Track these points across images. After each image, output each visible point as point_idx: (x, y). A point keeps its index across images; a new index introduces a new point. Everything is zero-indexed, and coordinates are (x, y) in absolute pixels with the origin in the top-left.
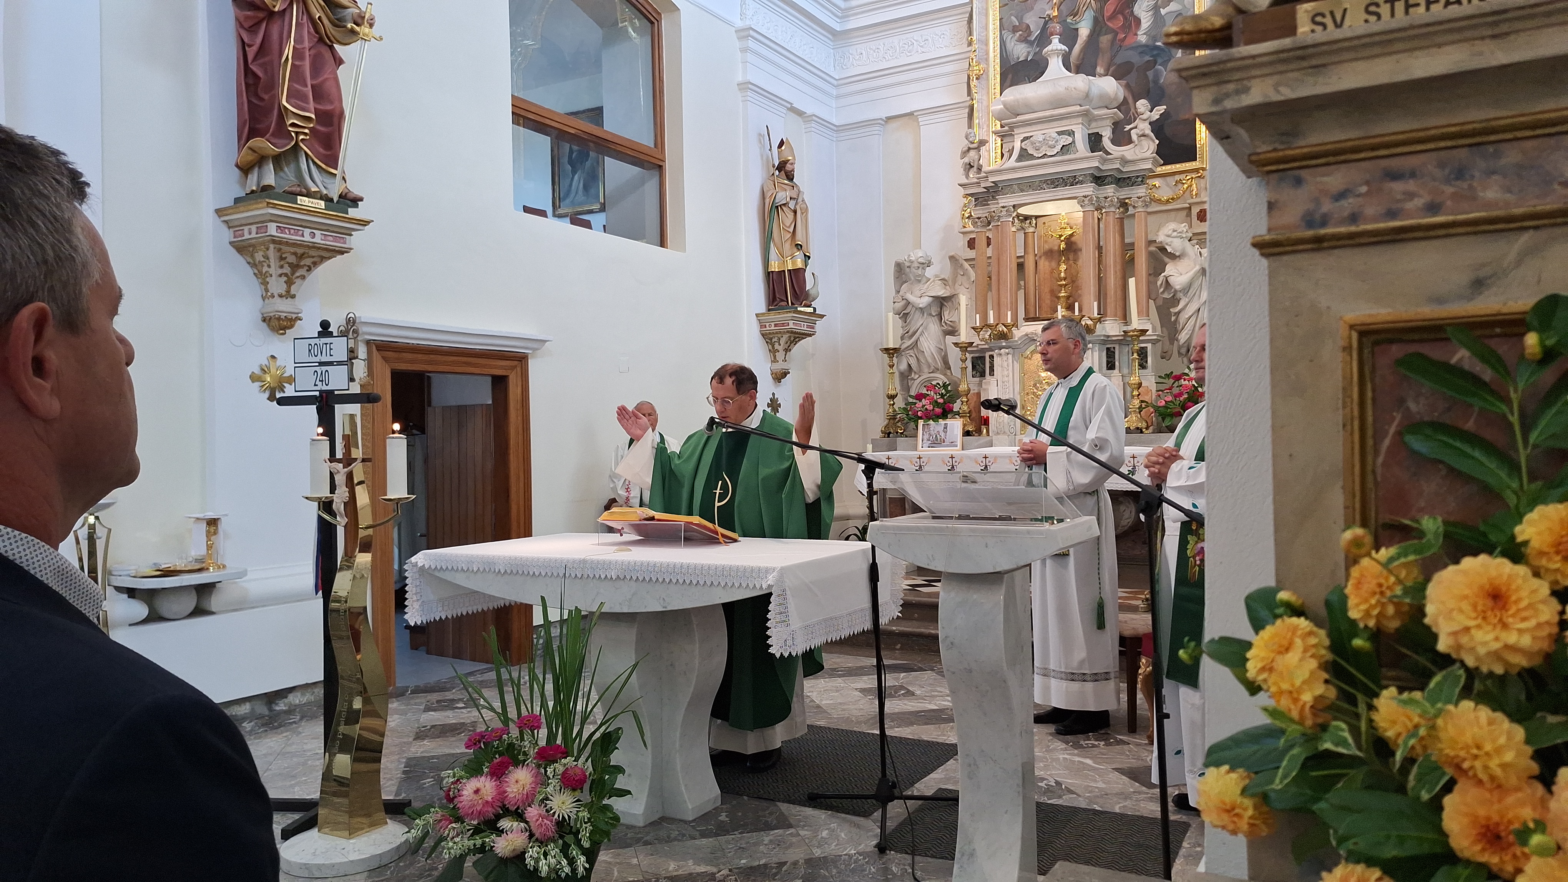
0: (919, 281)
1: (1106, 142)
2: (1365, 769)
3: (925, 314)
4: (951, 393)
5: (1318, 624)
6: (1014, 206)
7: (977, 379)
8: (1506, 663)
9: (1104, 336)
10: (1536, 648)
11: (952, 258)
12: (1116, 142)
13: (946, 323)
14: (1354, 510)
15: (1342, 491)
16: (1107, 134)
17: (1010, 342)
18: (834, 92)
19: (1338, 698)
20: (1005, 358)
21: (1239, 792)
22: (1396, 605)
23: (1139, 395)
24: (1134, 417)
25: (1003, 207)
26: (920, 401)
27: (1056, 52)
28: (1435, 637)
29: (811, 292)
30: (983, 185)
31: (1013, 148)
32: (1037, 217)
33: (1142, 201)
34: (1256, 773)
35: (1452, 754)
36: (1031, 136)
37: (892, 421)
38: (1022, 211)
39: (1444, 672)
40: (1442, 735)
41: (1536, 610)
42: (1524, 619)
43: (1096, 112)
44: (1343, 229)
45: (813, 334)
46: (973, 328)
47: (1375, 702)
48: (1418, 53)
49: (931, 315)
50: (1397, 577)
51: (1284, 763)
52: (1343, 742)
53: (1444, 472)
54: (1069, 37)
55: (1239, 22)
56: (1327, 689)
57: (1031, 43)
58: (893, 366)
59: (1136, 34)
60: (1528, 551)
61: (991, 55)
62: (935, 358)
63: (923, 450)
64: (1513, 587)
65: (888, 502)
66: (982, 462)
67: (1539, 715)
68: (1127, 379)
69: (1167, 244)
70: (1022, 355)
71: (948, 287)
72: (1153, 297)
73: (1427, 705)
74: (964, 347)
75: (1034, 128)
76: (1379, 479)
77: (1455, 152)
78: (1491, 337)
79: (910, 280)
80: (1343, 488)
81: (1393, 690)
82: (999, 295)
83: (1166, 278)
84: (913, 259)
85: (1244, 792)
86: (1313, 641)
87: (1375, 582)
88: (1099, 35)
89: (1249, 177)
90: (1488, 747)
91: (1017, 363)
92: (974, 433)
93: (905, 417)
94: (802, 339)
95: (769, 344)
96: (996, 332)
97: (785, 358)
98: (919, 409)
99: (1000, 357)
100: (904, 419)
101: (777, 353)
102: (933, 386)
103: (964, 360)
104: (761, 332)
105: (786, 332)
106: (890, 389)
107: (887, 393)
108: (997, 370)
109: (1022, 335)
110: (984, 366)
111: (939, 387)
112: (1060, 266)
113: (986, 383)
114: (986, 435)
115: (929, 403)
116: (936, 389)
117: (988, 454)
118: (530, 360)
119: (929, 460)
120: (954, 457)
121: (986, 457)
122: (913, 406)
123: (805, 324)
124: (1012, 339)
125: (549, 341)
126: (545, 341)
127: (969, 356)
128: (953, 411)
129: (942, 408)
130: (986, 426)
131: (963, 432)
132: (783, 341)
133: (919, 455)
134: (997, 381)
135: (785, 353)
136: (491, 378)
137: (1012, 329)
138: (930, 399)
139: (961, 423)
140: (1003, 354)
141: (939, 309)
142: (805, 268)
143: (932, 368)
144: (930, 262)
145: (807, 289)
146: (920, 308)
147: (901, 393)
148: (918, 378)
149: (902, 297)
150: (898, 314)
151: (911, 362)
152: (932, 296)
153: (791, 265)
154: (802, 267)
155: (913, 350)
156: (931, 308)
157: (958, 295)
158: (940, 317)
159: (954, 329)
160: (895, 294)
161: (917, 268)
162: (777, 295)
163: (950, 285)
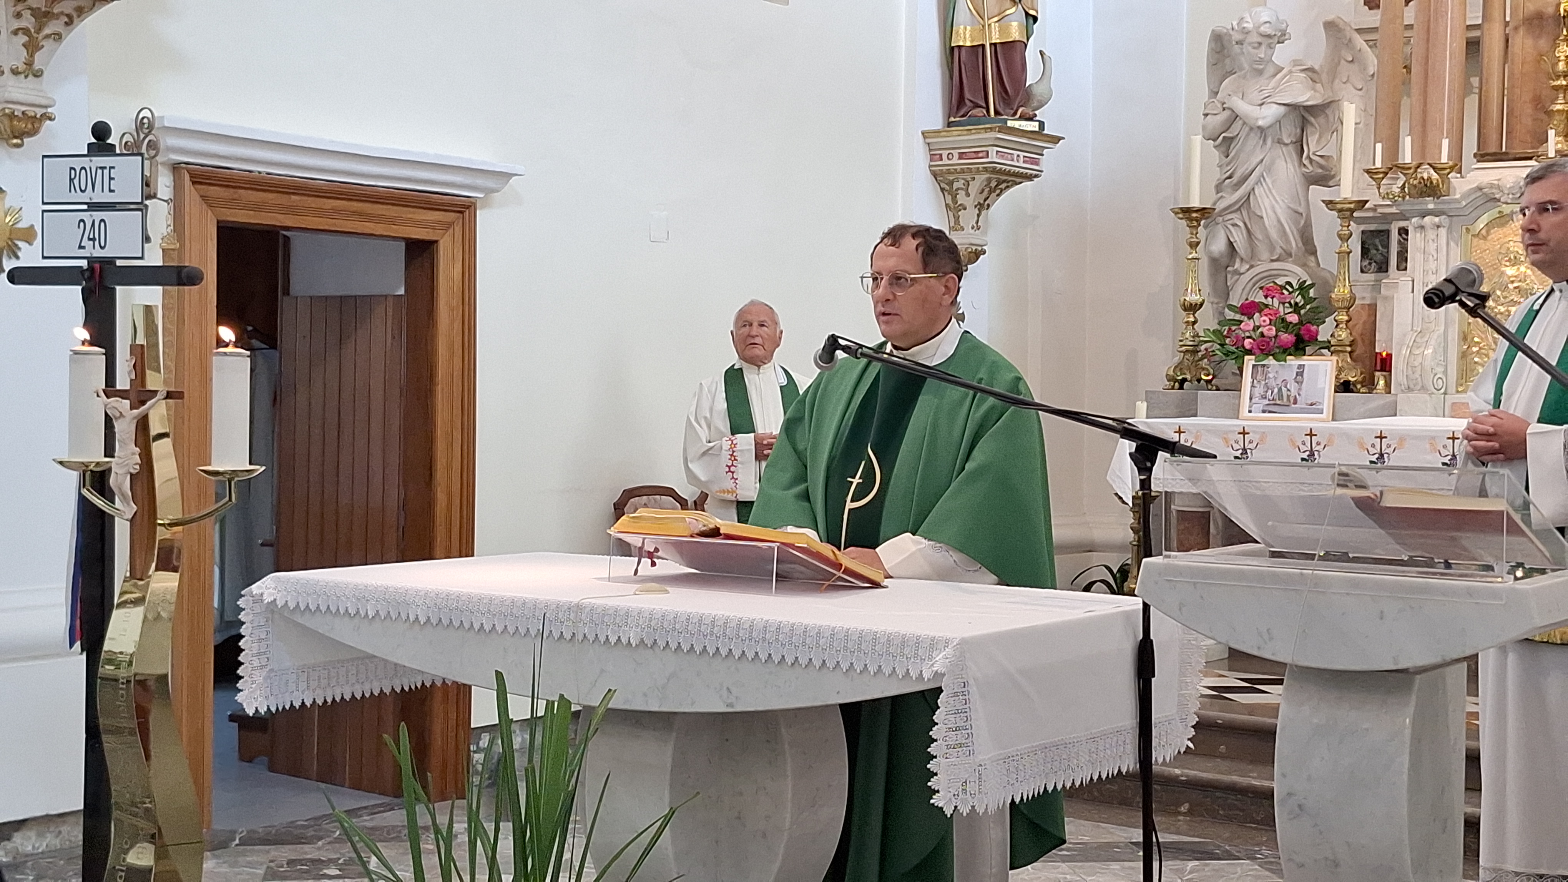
0: (1260, 72)
3: (1269, 141)
4: (1314, 304)
7: (1370, 277)
11: (1330, 26)
13: (1311, 161)
17: (1444, 202)
20: (1431, 234)
26: (1250, 317)
37: (1188, 356)
45: (1036, 176)
46: (1368, 172)
49: (1280, 142)
58: (1198, 243)
62: (1284, 231)
63: (1252, 416)
65: (1173, 520)
66: (1373, 446)
71: (1319, 86)
74: (1347, 211)
79: (1241, 69)
82: (1425, 105)
91: (1455, 247)
92: (1359, 386)
93: (1218, 349)
94: (1012, 186)
95: (946, 194)
96: (1415, 182)
97: (977, 222)
98: (1247, 334)
99: (1421, 233)
100: (1216, 354)
101: (962, 211)
102: (1279, 288)
103: (1346, 237)
104: (933, 169)
105: (981, 169)
106: (1189, 290)
107: (1183, 298)
108: (1413, 259)
109: (1471, 189)
110: (1386, 250)
111: (1291, 289)
112: (1558, 49)
113: (1388, 286)
114: (1383, 392)
115: (1268, 322)
116: (1283, 294)
117: (1386, 430)
118: (481, 209)
119: (1263, 439)
120: (1316, 435)
121: (1381, 437)
122: (1233, 328)
123: (1022, 154)
124: (1448, 196)
125: (516, 175)
126: (510, 176)
127: (1356, 229)
128: (1317, 339)
129: (1294, 332)
130: (1384, 373)
131: (1335, 385)
132: (974, 188)
133: (1244, 428)
134: (1413, 281)
135: (977, 212)
136: (403, 244)
137: (1449, 176)
138: (1270, 314)
139: (1333, 365)
140: (1428, 226)
141: (1299, 131)
142: (1026, 41)
143: (1279, 251)
144: (1285, 35)
145: (1027, 85)
146: (1259, 127)
147: (1212, 300)
148: (1248, 270)
149: (1223, 104)
150: (1212, 137)
151: (1234, 238)
152: (1284, 104)
153: (997, 33)
154: (1021, 39)
155: (1239, 212)
156: (1282, 128)
157: (1340, 102)
158: (1299, 148)
159: (1328, 173)
160: (1209, 98)
161: (1256, 45)
162: (967, 95)
163: (1324, 82)
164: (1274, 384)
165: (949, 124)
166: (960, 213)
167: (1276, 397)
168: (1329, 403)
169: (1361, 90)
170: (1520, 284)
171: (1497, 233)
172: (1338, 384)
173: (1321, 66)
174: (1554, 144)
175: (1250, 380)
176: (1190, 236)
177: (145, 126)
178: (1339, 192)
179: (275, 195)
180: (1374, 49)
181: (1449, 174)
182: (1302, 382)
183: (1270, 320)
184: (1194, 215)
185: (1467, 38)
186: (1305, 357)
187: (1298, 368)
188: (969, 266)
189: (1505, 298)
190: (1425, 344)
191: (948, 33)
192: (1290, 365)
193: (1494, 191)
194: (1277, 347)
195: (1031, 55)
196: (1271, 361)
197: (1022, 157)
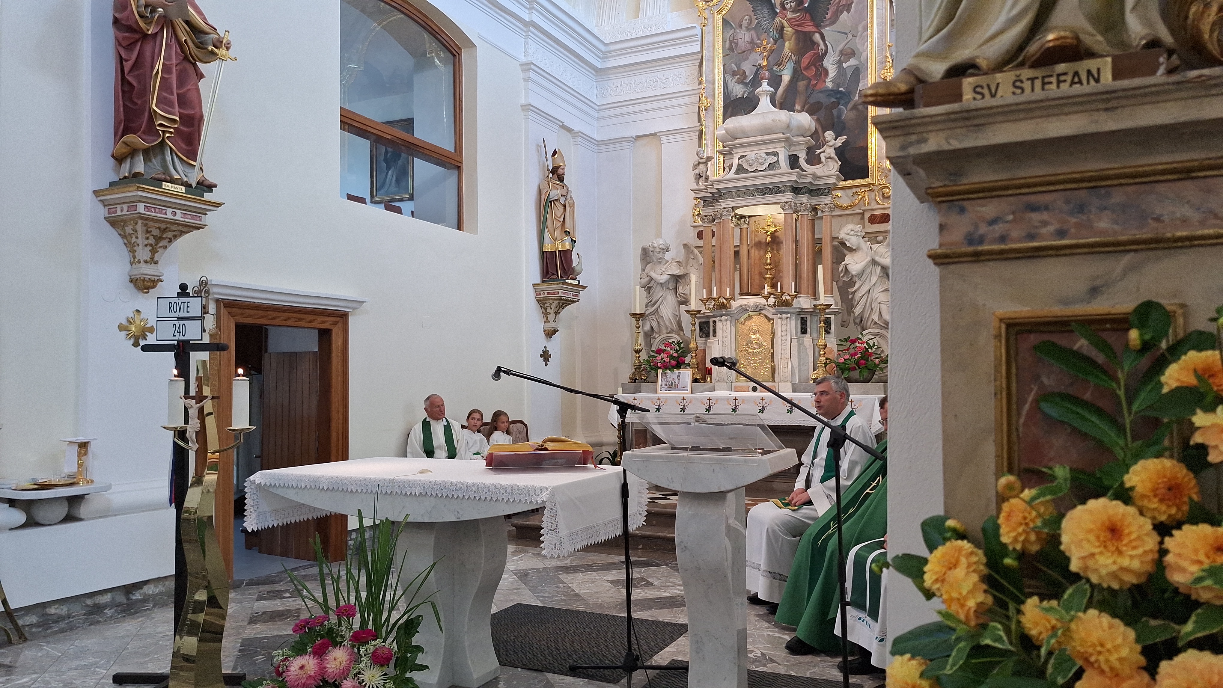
0: (660, 263)
1: (802, 162)
2: (1015, 658)
3: (665, 288)
4: (683, 349)
5: (977, 545)
6: (733, 208)
7: (703, 339)
8: (1121, 581)
9: (799, 308)
10: (1143, 570)
11: (685, 245)
12: (809, 162)
13: (680, 295)
14: (1003, 458)
15: (994, 443)
16: (802, 155)
17: (729, 311)
18: (596, 115)
19: (994, 604)
20: (725, 323)
21: (918, 675)
22: (1038, 534)
23: (824, 354)
24: (820, 370)
25: (724, 208)
26: (660, 355)
27: (766, 92)
28: (1068, 560)
29: (577, 269)
30: (709, 191)
31: (732, 163)
32: (749, 217)
33: (828, 207)
34: (931, 660)
35: (1082, 650)
36: (746, 155)
37: (637, 370)
38: (739, 211)
39: (1074, 586)
40: (1075, 636)
41: (1142, 540)
42: (1134, 548)
43: (795, 139)
44: (995, 247)
45: (577, 301)
46: (701, 300)
47: (1023, 607)
48: (1050, 119)
49: (668, 289)
50: (1038, 512)
51: (954, 654)
52: (998, 639)
53: (1069, 431)
54: (775, 81)
55: (919, 90)
56: (986, 597)
57: (746, 85)
58: (639, 327)
59: (825, 82)
60: (1135, 494)
61: (717, 92)
62: (671, 322)
63: (662, 392)
64: (1126, 523)
65: (634, 433)
66: (707, 403)
67: (1144, 619)
68: (816, 342)
69: (846, 240)
70: (738, 321)
71: (682, 268)
72: (836, 279)
73: (1064, 612)
74: (694, 314)
75: (749, 149)
76: (1021, 435)
77: (1077, 192)
78: (1104, 330)
79: (653, 261)
80: (994, 441)
81: (1035, 599)
82: (721, 275)
83: (846, 266)
84: (655, 245)
85: (922, 675)
86: (974, 559)
87: (1021, 515)
88: (797, 81)
89: (922, 202)
90: (1109, 645)
91: (733, 327)
92: (700, 380)
93: (648, 367)
94: (568, 305)
96: (718, 303)
97: (553, 319)
98: (659, 361)
99: (721, 323)
100: (647, 369)
101: (549, 315)
102: (670, 343)
103: (694, 324)
104: (536, 298)
105: (556, 298)
106: (637, 345)
107: (634, 348)
108: (719, 332)
109: (739, 306)
110: (708, 329)
111: (674, 344)
112: (767, 254)
113: (709, 342)
114: (710, 382)
115: (666, 356)
116: (671, 345)
117: (710, 396)
118: (350, 317)
119: (666, 401)
120: (685, 400)
121: (709, 400)
122: (654, 359)
124: (730, 308)
125: (365, 302)
126: (362, 302)
127: (697, 321)
128: (684, 363)
129: (676, 360)
130: (709, 376)
132: (552, 305)
133: (659, 398)
134: (719, 340)
135: (553, 314)
136: (318, 331)
138: (667, 353)
139: (690, 373)
140: (723, 320)
141: (675, 284)
142: (572, 250)
143: (669, 329)
144: (669, 248)
145: (573, 266)
146: (660, 283)
147: (645, 348)
148: (658, 337)
149: (647, 274)
150: (643, 287)
151: (653, 324)
152: (669, 275)
153: (561, 247)
154: (570, 249)
155: (654, 315)
156: (669, 283)
157: (690, 274)
158: (676, 291)
160: (642, 272)
161: (658, 252)
162: (549, 269)
163: (683, 266)
164: (670, 380)
166: (546, 315)
167: (671, 385)
168: (690, 387)
169: (697, 269)
170: (757, 341)
171: (748, 322)
172: (693, 379)
174: (767, 289)
175: (660, 379)
177: (204, 284)
178: (691, 307)
179: (262, 311)
180: (701, 254)
181: (730, 300)
182: (680, 379)
185: (734, 251)
186: (680, 370)
187: (678, 374)
189: (752, 347)
191: (542, 246)
192: (675, 373)
193: (746, 307)
194: (670, 366)
196: (668, 371)
197: (572, 294)
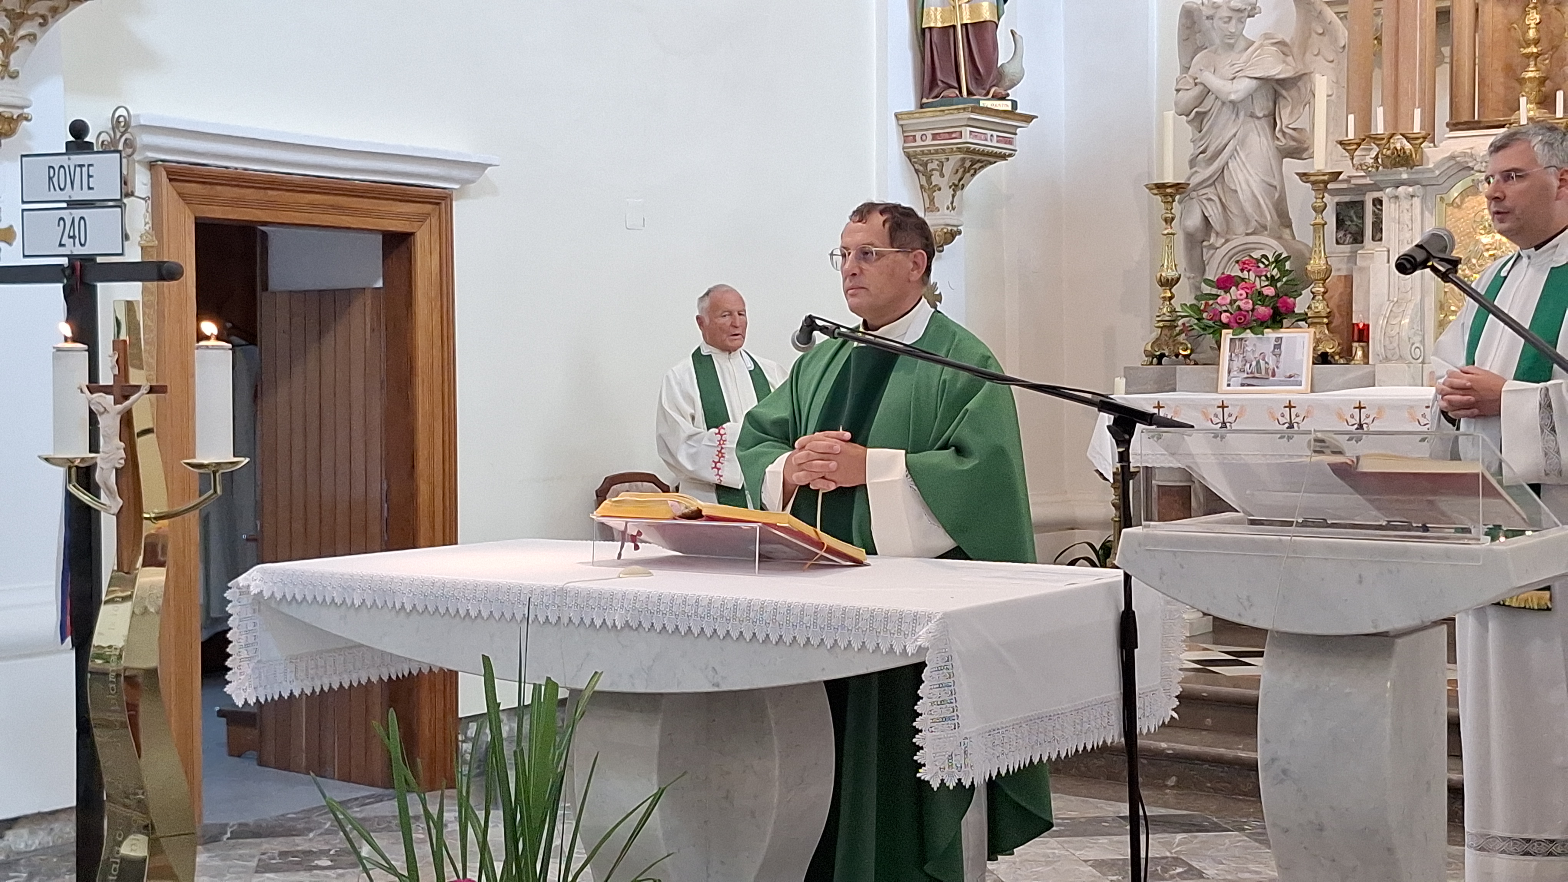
0: (1231, 47)
3: (1242, 114)
4: (1291, 276)
7: (1346, 248)
13: (1284, 134)
17: (1418, 172)
20: (1405, 204)
26: (1227, 291)
29: (1008, 70)
37: (1166, 331)
45: (1010, 155)
46: (1341, 143)
49: (1252, 115)
62: (1259, 204)
63: (1230, 390)
65: (1155, 495)
66: (1352, 416)
70: (1442, 199)
71: (1290, 59)
74: (1321, 183)
79: (1212, 44)
82: (1397, 76)
84: (1219, 2)
91: (1430, 215)
92: (1337, 357)
93: (1195, 324)
94: (986, 166)
95: (921, 175)
96: (1389, 152)
97: (952, 203)
98: (1224, 308)
99: (1395, 203)
100: (1193, 329)
101: (937, 192)
102: (1254, 261)
103: (1322, 208)
104: (905, 150)
105: (955, 149)
106: (1165, 267)
107: (1158, 276)
108: (1388, 230)
109: (1446, 158)
110: (1361, 221)
111: (1267, 263)
112: (1528, 16)
113: (1364, 257)
114: (1362, 363)
115: (1245, 295)
116: (1259, 267)
117: (1364, 400)
118: (456, 200)
119: (1242, 411)
120: (1295, 407)
121: (1360, 408)
122: (1211, 302)
123: (995, 134)
124: (1422, 165)
125: (490, 165)
126: (484, 166)
127: (1330, 201)
128: (1294, 311)
129: (1272, 304)
130: (1361, 344)
131: (1313, 357)
132: (948, 169)
133: (1223, 402)
134: (1389, 251)
135: (953, 192)
136: (381, 237)
137: (1422, 146)
138: (1246, 288)
139: (1310, 338)
140: (1402, 196)
141: (1271, 104)
142: (996, 21)
143: (1254, 224)
144: (1255, 9)
145: (999, 65)
146: (1231, 102)
147: (1188, 274)
148: (1223, 245)
149: (1195, 80)
150: (1186, 113)
151: (1208, 211)
152: (1255, 78)
153: (968, 13)
154: (992, 19)
155: (1213, 187)
156: (1255, 102)
157: (1312, 75)
158: (1272, 121)
159: (1299, 145)
160: (1182, 73)
161: (1227, 20)
162: (939, 75)
163: (1295, 56)
164: (1252, 357)
165: (922, 106)
166: (934, 194)
167: (1255, 370)
168: (1308, 376)
169: (1332, 62)
170: (1495, 252)
171: (1471, 202)
172: (1316, 356)
173: (1292, 38)
174: (1526, 111)
175: (1227, 353)
176: (1164, 211)
177: (121, 125)
178: (1313, 164)
179: (252, 190)
180: (1345, 21)
181: (1421, 143)
182: (1280, 355)
183: (1247, 293)
184: (1169, 190)
185: (1437, 8)
186: (1282, 330)
187: (1276, 341)
188: (945, 247)
189: (1480, 266)
190: (1401, 315)
191: (919, 16)
192: (1269, 338)
193: (1467, 159)
194: (1254, 321)
195: (1002, 36)
196: (1248, 334)
197: (995, 137)
